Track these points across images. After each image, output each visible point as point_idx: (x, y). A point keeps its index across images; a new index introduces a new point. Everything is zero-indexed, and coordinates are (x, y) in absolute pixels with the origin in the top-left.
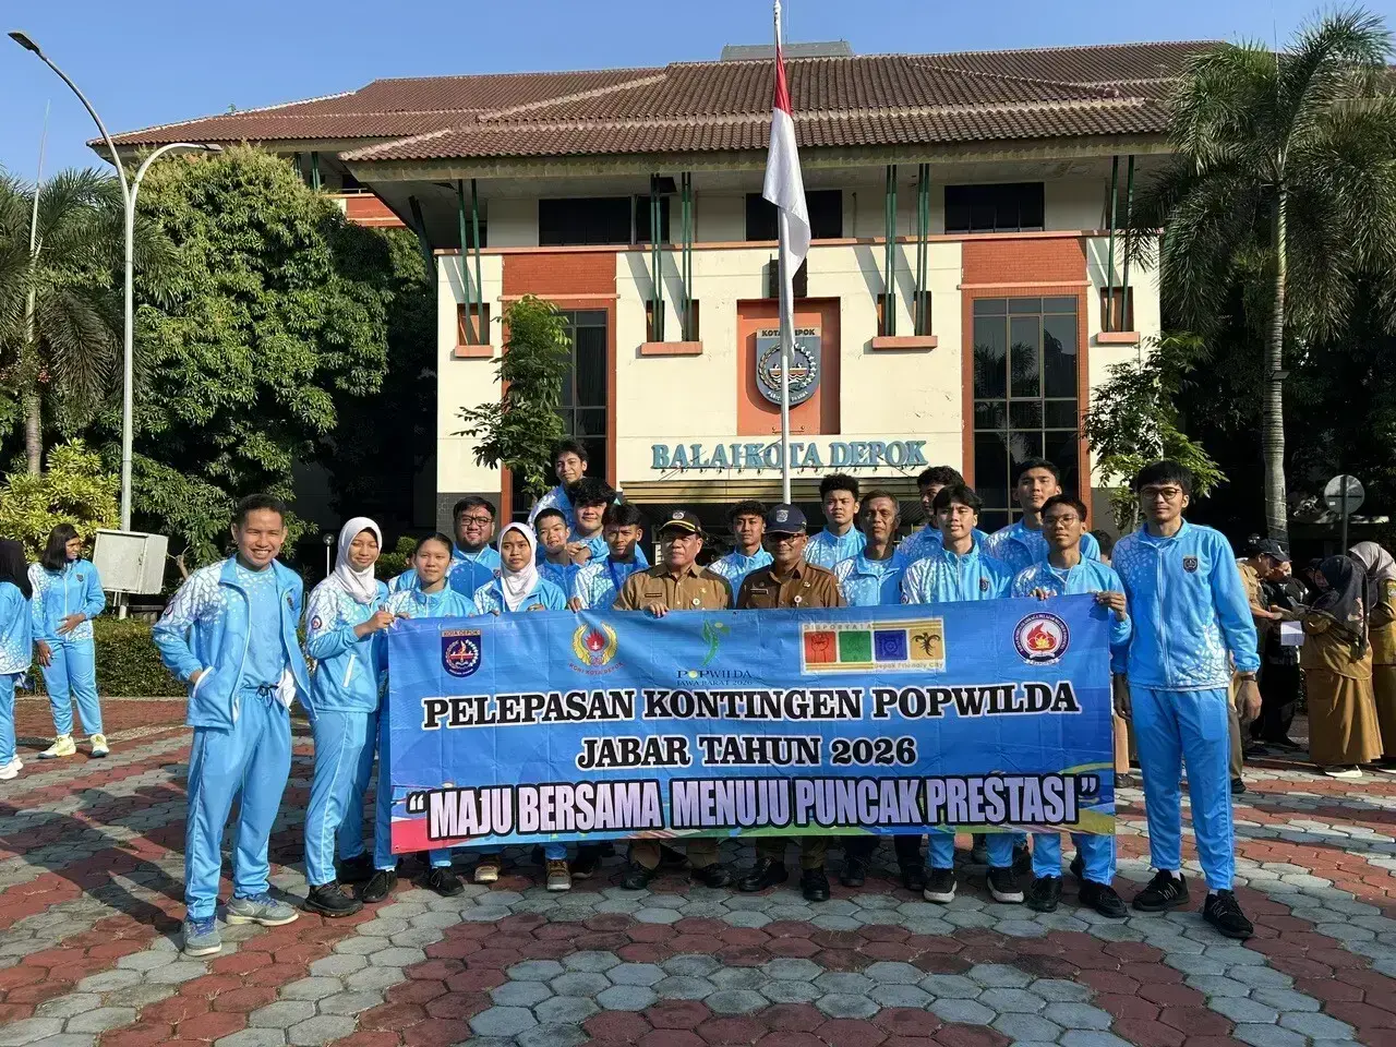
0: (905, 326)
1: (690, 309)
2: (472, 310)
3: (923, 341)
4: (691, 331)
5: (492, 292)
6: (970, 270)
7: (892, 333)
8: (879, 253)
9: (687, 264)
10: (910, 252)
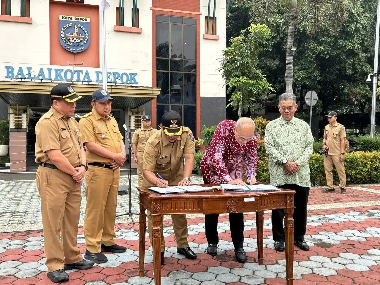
0: (128, 22)
3: (135, 29)
6: (155, 1)
7: (122, 24)
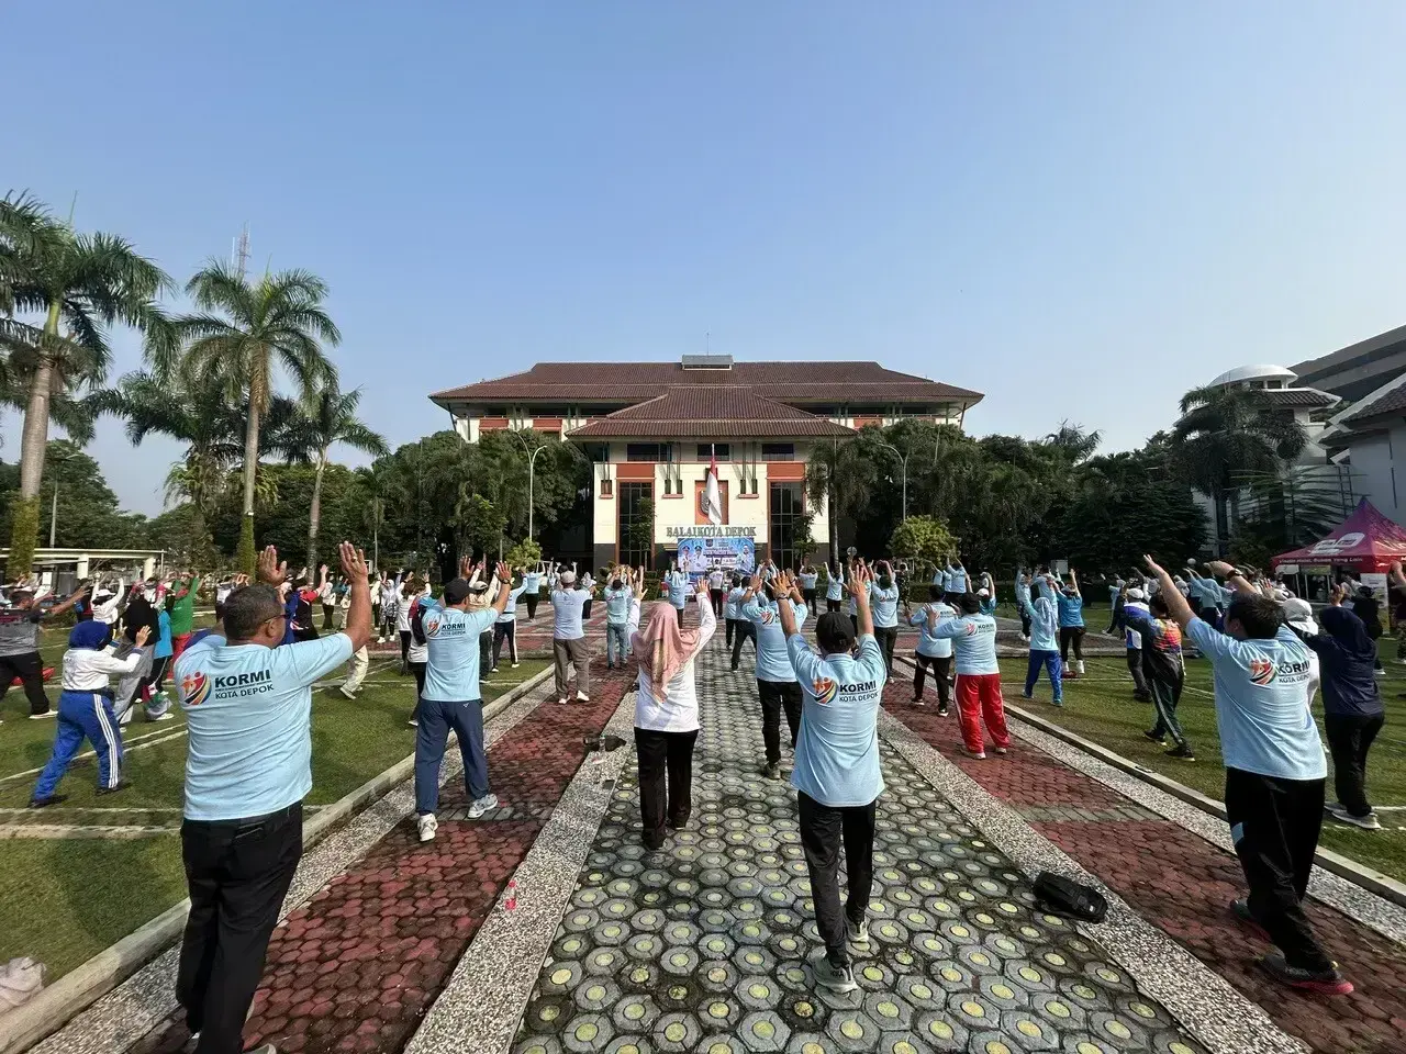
0: (749, 490)
1: (680, 483)
2: (606, 482)
3: (754, 495)
4: (680, 491)
5: (613, 477)
6: (770, 472)
7: (745, 493)
8: (741, 466)
9: (679, 469)
10: (750, 467)
